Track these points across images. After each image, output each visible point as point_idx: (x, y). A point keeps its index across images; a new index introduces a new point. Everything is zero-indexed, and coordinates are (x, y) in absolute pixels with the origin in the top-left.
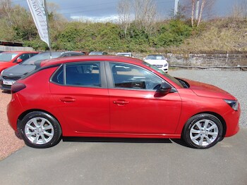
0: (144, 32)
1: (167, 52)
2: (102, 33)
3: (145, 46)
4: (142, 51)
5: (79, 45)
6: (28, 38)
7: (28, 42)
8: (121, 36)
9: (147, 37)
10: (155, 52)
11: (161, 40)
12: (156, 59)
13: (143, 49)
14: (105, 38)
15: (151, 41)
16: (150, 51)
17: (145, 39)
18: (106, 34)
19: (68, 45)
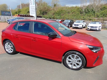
0: (93, 10)
1: (104, 20)
2: (73, 11)
3: (92, 17)
4: (90, 20)
5: (62, 17)
6: (44, 14)
7: (44, 16)
8: (81, 13)
9: (94, 13)
10: (97, 20)
11: (102, 14)
12: (96, 24)
13: (91, 18)
14: (73, 14)
15: (96, 14)
16: (94, 20)
17: (93, 14)
18: (74, 12)
19: (58, 17)
